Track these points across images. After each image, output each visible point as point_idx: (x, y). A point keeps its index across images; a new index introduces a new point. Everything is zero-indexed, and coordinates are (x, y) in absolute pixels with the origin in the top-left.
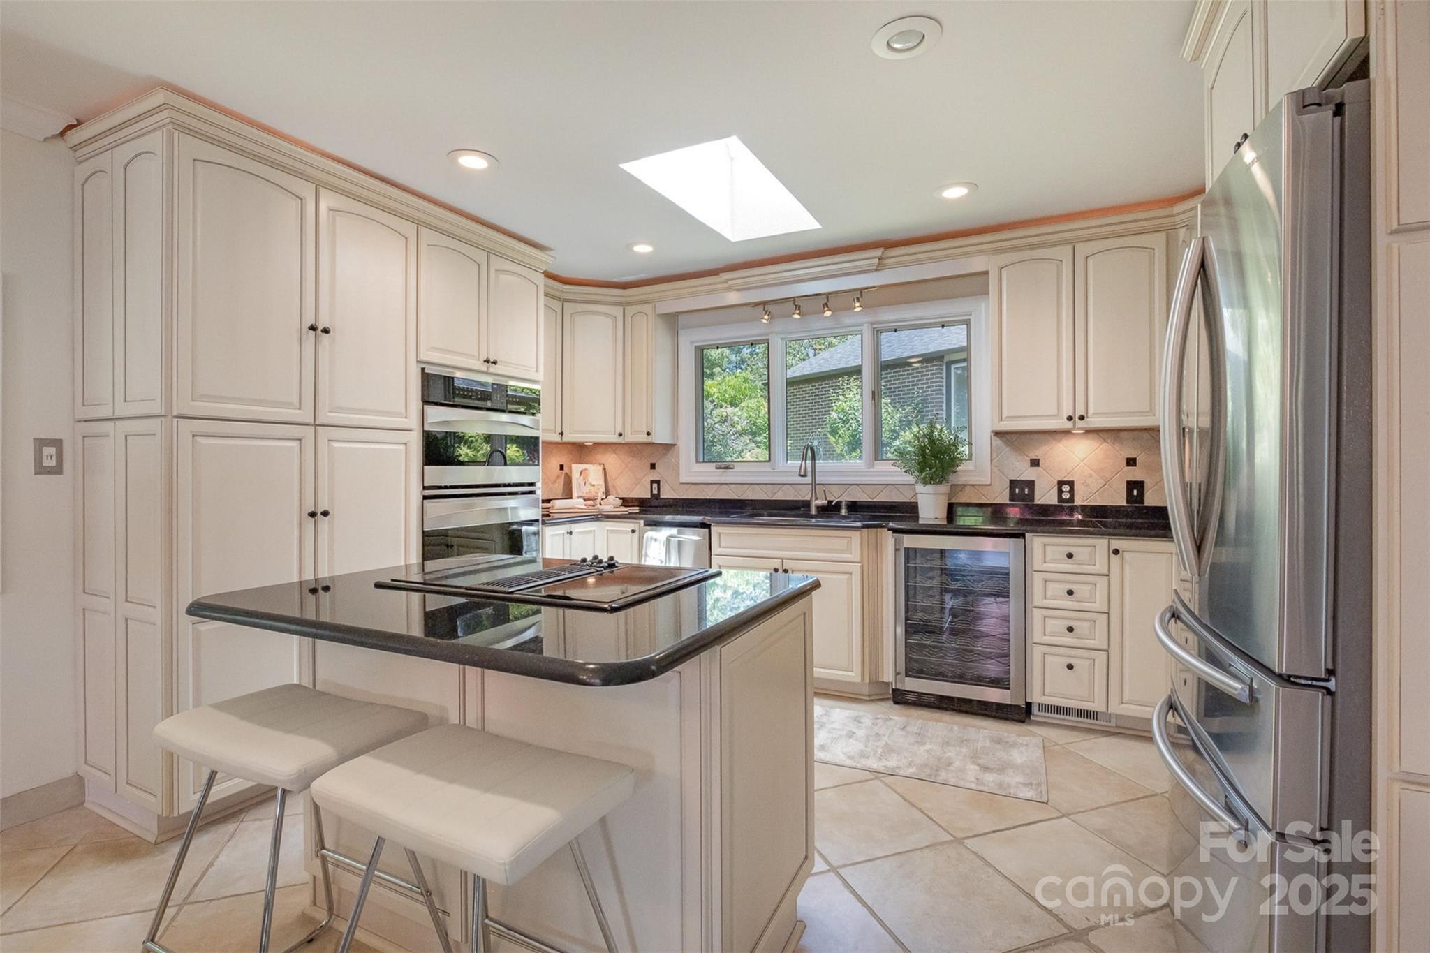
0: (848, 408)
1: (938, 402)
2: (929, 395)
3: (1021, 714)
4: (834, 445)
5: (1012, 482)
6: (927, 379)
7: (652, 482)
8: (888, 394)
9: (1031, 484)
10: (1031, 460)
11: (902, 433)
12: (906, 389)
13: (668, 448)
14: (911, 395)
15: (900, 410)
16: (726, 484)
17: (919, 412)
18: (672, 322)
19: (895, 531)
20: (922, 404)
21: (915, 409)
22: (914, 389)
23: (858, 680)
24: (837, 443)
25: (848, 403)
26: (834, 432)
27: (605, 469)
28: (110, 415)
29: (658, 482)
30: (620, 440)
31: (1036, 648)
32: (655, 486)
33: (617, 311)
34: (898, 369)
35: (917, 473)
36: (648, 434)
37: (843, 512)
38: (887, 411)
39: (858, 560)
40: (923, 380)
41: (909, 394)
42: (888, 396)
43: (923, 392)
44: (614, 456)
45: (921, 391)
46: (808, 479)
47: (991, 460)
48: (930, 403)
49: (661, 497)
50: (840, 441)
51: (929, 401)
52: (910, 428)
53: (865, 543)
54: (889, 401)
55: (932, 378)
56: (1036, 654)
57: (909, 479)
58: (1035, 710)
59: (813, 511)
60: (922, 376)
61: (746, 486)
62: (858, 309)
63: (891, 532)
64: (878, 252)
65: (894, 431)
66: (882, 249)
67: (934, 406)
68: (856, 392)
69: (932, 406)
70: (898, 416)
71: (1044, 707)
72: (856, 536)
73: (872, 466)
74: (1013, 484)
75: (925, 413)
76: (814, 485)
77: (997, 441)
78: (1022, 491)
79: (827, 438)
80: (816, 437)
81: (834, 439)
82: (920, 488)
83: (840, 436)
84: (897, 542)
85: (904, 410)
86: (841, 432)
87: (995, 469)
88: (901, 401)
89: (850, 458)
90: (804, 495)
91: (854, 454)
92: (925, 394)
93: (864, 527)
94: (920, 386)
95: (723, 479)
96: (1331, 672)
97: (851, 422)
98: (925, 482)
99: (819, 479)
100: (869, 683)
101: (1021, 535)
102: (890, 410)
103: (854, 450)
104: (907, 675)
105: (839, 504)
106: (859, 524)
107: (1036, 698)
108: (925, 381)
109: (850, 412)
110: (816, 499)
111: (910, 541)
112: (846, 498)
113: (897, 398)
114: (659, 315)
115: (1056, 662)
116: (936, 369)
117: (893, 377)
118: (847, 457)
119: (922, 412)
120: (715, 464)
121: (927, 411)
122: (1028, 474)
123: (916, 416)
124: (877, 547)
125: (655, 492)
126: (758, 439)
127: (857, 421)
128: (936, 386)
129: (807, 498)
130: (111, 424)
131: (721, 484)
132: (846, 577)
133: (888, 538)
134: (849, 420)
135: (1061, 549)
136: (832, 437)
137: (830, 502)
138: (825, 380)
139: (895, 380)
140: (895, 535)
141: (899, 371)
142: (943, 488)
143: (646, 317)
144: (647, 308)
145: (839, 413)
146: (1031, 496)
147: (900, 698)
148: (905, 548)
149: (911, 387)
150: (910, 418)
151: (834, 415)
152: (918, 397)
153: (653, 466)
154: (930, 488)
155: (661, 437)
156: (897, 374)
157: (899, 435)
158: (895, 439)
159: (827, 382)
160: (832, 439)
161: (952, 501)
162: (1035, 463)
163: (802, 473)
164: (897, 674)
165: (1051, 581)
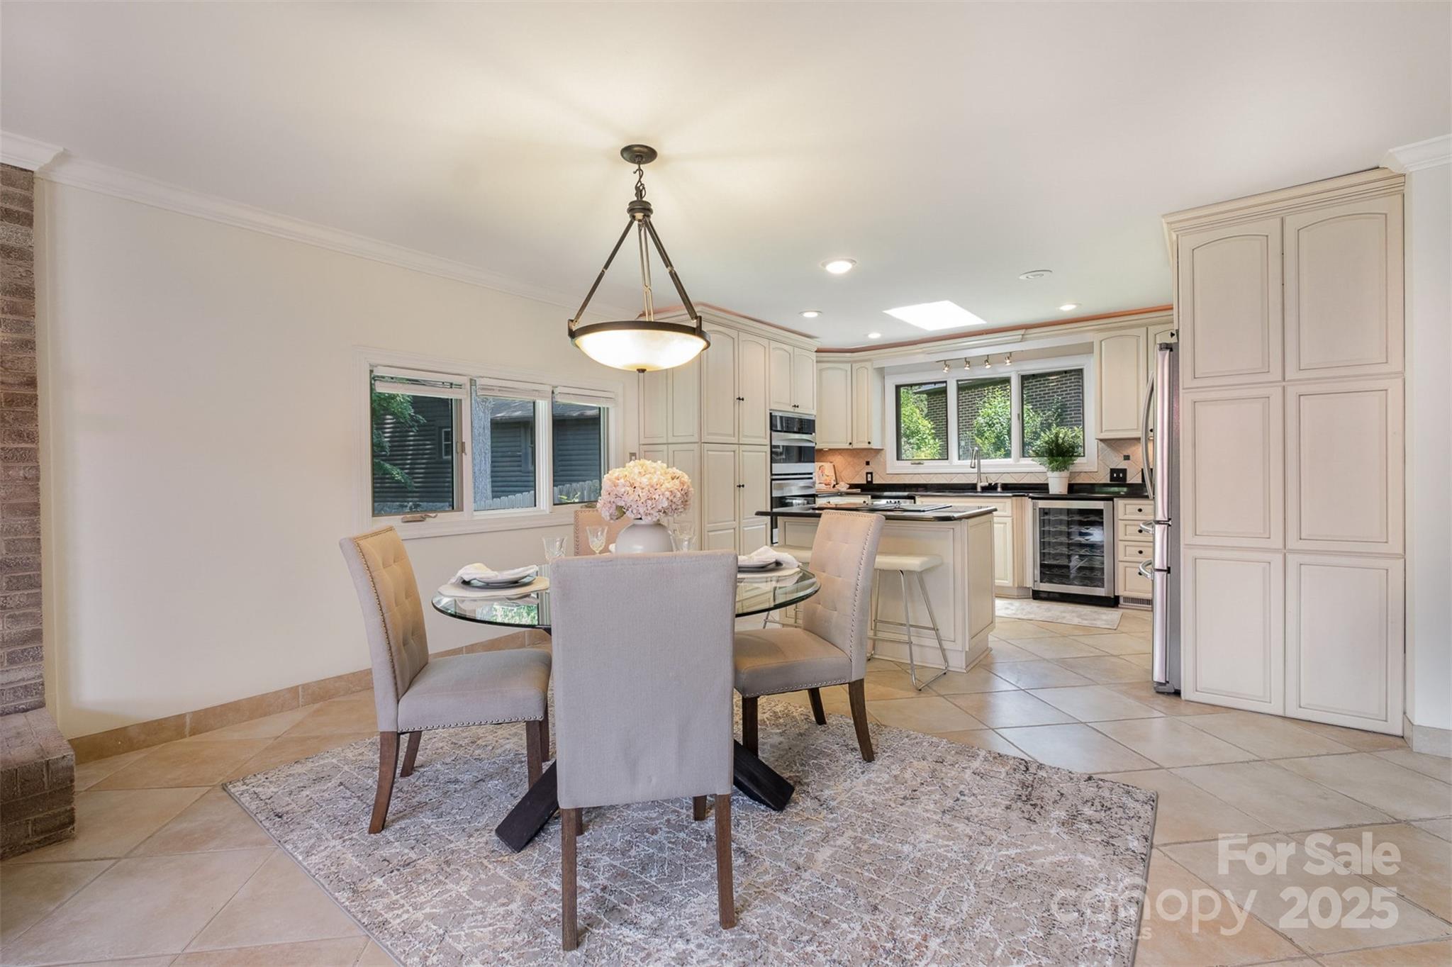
0: (993, 414)
1: (1077, 407)
2: (1068, 401)
3: (1112, 602)
4: (981, 445)
5: (1111, 469)
6: (1066, 387)
7: (867, 473)
8: (1030, 401)
9: (1124, 471)
10: (1125, 456)
11: (1042, 434)
12: (1046, 396)
13: (878, 451)
14: (1051, 401)
15: (1041, 414)
16: (919, 474)
17: (1058, 415)
18: (881, 372)
19: (1033, 498)
20: (1061, 409)
21: (1055, 413)
22: (1053, 396)
23: (1011, 585)
24: (984, 444)
25: (993, 410)
26: (981, 434)
27: (834, 466)
28: (665, 442)
29: (871, 473)
30: (850, 447)
31: (1120, 563)
32: (869, 475)
33: (848, 366)
34: (1039, 379)
35: (1048, 465)
36: (869, 443)
37: (999, 489)
38: (1029, 415)
39: (1010, 515)
40: (1063, 388)
41: (1049, 400)
42: (1029, 403)
43: (1063, 398)
44: (840, 457)
45: (1060, 398)
46: (975, 470)
47: (1098, 457)
48: (1069, 408)
49: (874, 482)
50: (986, 442)
51: (1068, 406)
52: (1050, 430)
53: (1014, 505)
54: (1031, 407)
55: (1071, 386)
56: (1120, 568)
57: (1043, 469)
58: (1121, 601)
59: (979, 489)
60: (1061, 384)
61: (932, 475)
62: (1008, 364)
63: (1030, 499)
64: (1022, 332)
65: (1035, 433)
66: (1024, 330)
67: (1073, 410)
68: (1000, 400)
69: (1071, 411)
70: (1039, 419)
71: (1127, 599)
72: (1008, 501)
73: (1018, 461)
74: (1113, 471)
75: (1064, 416)
76: (979, 473)
77: (1102, 445)
78: (1118, 475)
79: (974, 439)
80: (963, 438)
81: (981, 441)
82: (1050, 474)
83: (986, 438)
84: (1034, 505)
85: (1045, 414)
86: (987, 434)
87: (1100, 462)
88: (1042, 406)
89: (995, 456)
90: (972, 480)
91: (999, 453)
92: (1064, 400)
93: (1014, 496)
94: (1059, 393)
95: (916, 471)
96: (1169, 519)
97: (996, 425)
98: (1053, 470)
99: (982, 471)
100: (1018, 588)
101: (1111, 499)
102: (1031, 415)
103: (998, 449)
104: (1041, 582)
105: (996, 484)
106: (1010, 495)
107: (1120, 592)
108: (1065, 389)
109: (995, 417)
110: (981, 482)
111: (1043, 504)
112: (1001, 481)
113: (1038, 403)
114: (875, 369)
115: (1132, 572)
116: (1075, 379)
117: (1034, 385)
118: (993, 456)
119: (1062, 415)
120: (910, 462)
121: (1066, 415)
122: (1122, 465)
123: (1056, 419)
124: (1022, 508)
125: (869, 479)
126: (912, 441)
127: (1002, 425)
128: (1075, 393)
129: (975, 482)
130: (666, 446)
131: (915, 474)
132: (1002, 525)
133: (1028, 503)
134: (994, 424)
135: (1134, 506)
136: (979, 439)
137: (990, 484)
138: (971, 389)
139: (1036, 388)
140: (1034, 501)
141: (1040, 381)
142: (1065, 474)
143: (866, 370)
144: (868, 364)
145: (984, 418)
146: (1125, 478)
147: (1037, 595)
148: (1040, 509)
149: (1051, 394)
150: (1050, 421)
151: (981, 420)
152: (1057, 402)
153: (868, 463)
154: (1056, 474)
155: (875, 445)
156: (1038, 383)
157: (1040, 435)
158: (1037, 440)
159: (973, 390)
160: (979, 441)
161: (1072, 482)
162: (1127, 458)
163: (973, 466)
164: (1035, 581)
165: (1129, 525)
